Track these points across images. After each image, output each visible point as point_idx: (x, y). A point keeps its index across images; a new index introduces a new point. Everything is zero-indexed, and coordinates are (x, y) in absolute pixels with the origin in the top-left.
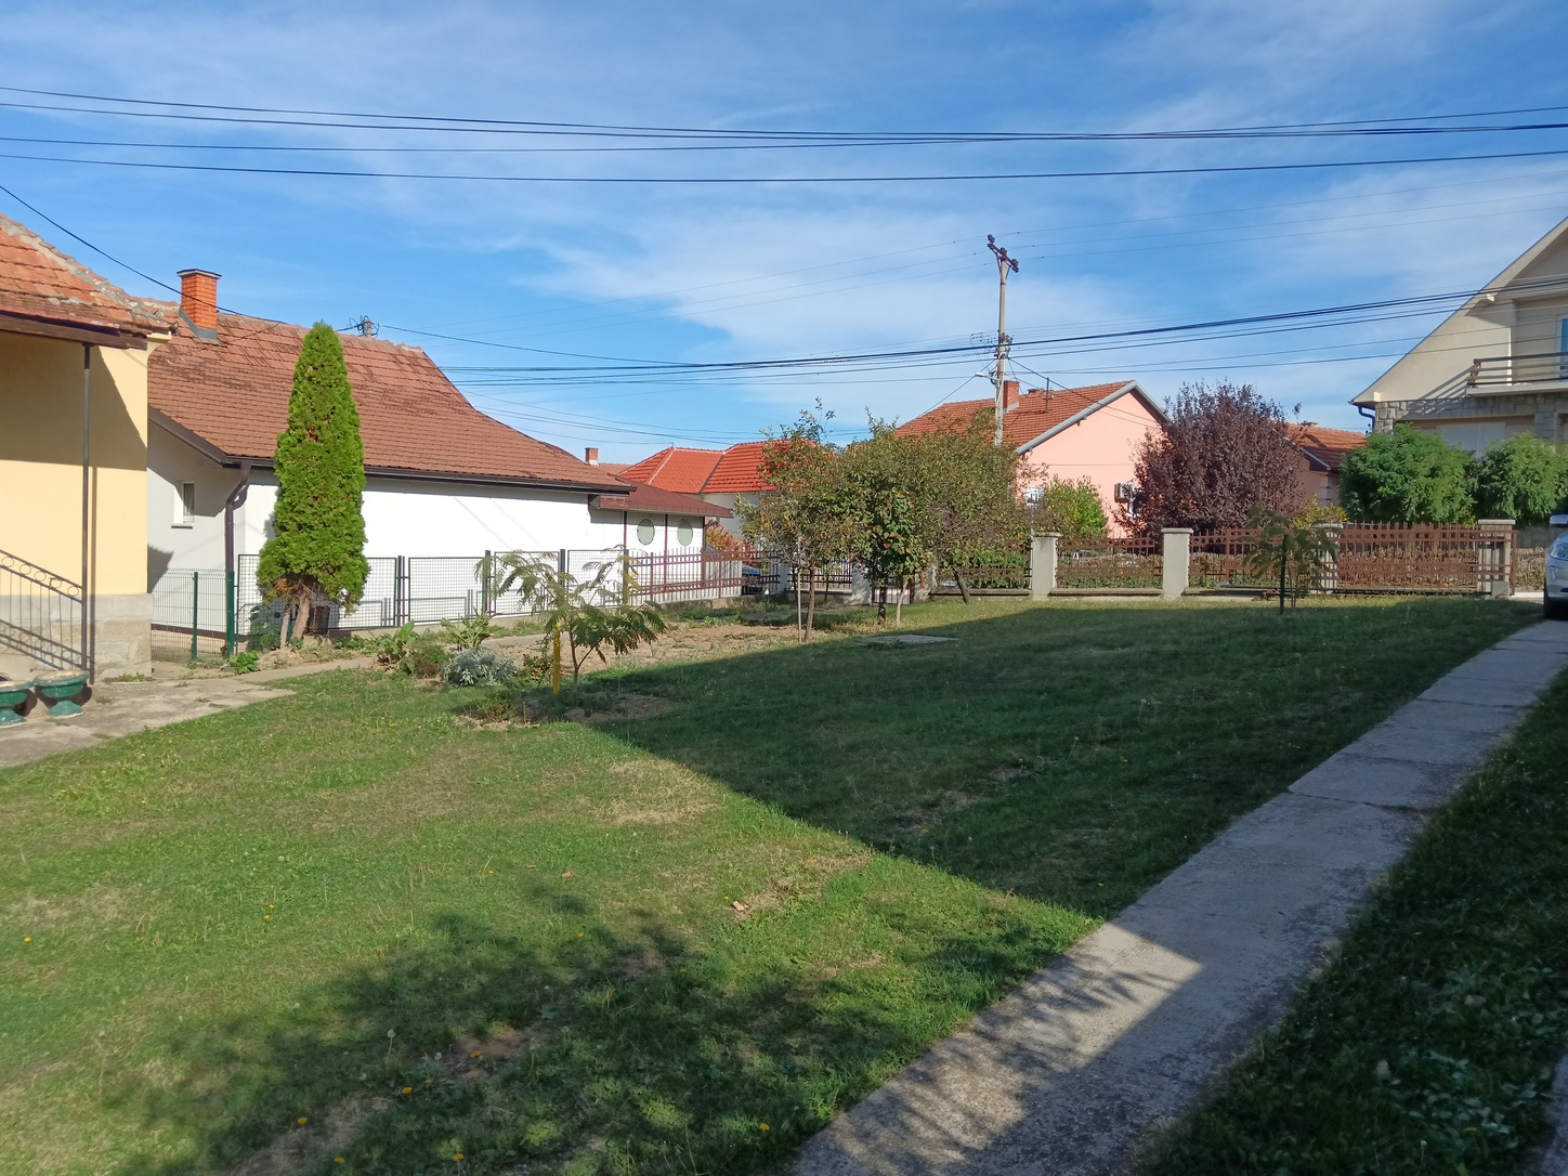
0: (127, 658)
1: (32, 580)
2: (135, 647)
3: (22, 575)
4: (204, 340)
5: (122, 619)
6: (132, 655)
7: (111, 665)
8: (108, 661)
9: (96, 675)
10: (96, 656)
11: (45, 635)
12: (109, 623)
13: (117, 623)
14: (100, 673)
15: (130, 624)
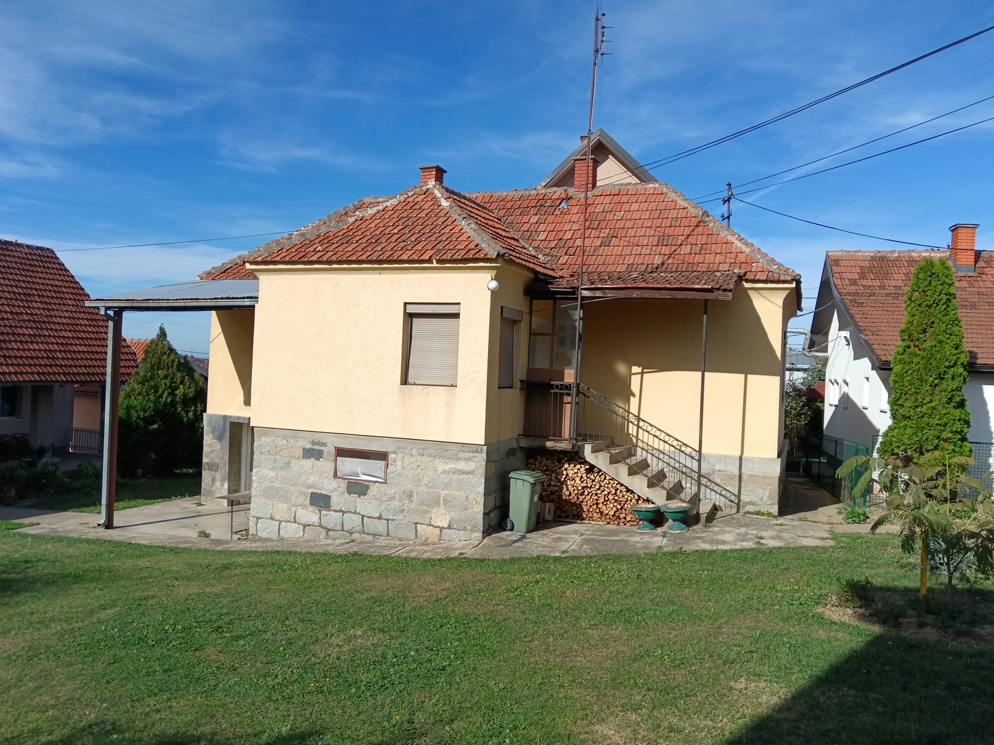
0: (762, 500)
1: (670, 445)
2: (767, 493)
3: (665, 442)
4: (963, 274)
5: (759, 474)
6: (765, 499)
7: (751, 503)
8: (749, 500)
9: (741, 508)
10: (742, 496)
11: (711, 478)
12: (751, 476)
13: (756, 476)
14: (744, 507)
15: (764, 477)
